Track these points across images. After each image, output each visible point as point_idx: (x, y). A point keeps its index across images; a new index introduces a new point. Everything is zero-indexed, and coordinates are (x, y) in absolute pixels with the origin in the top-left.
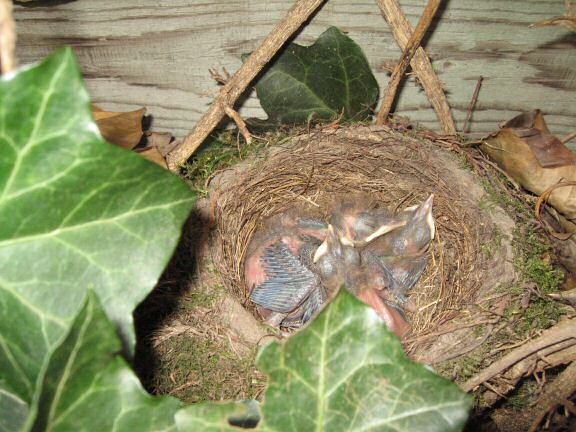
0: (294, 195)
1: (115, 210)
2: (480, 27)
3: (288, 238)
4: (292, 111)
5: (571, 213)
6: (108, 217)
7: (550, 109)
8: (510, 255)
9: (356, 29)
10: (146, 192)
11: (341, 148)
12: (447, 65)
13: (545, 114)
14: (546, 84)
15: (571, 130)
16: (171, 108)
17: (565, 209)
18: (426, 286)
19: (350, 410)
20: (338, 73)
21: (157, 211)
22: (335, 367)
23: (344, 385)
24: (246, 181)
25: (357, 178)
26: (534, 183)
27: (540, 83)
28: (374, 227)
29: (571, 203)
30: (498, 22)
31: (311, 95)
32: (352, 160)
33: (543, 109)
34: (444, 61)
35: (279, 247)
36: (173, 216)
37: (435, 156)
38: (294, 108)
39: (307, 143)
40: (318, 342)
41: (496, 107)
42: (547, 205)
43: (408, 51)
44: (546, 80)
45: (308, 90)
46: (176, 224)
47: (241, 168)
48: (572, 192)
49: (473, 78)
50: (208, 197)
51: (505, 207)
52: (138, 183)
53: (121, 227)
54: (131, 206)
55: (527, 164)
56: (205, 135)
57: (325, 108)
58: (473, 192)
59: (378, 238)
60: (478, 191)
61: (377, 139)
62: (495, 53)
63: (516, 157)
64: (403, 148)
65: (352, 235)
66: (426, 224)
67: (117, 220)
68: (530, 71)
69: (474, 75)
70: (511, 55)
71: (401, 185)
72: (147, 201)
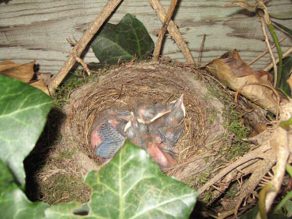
0: (114, 99)
1: (10, 110)
2: (201, 10)
3: (111, 120)
4: (112, 58)
5: (253, 98)
6: (6, 113)
7: (241, 48)
8: (221, 121)
9: (140, 14)
10: (26, 100)
11: (136, 74)
12: (188, 29)
13: (240, 51)
14: (238, 36)
15: (253, 58)
16: (51, 60)
17: (250, 97)
18: (184, 141)
19: (136, 203)
20: (133, 37)
21: (33, 109)
22: (126, 181)
23: (133, 190)
24: (88, 94)
25: (145, 89)
26: (233, 85)
27: (235, 36)
28: (154, 114)
29: (253, 94)
30: (210, 6)
31: (121, 49)
32: (142, 79)
33: (238, 49)
34: (186, 27)
35: (107, 125)
36: (41, 111)
37: (182, 75)
38: (113, 56)
39: (118, 73)
40: (117, 169)
41: (215, 49)
42: (241, 96)
43: (165, 23)
44: (238, 34)
45: (119, 47)
46: (43, 115)
47: (85, 87)
48: (252, 88)
49: (201, 36)
50: (69, 103)
51: (218, 97)
52: (20, 95)
53: (14, 118)
54: (18, 107)
55: (229, 76)
56: (67, 72)
57: (128, 55)
58: (202, 92)
59: (157, 119)
60: (204, 90)
61: (153, 68)
62: (211, 22)
63: (223, 72)
64: (166, 72)
65: (144, 119)
66: (181, 109)
67: (11, 115)
68: (229, 30)
69: (202, 33)
70: (218, 22)
71: (167, 91)
72: (27, 104)
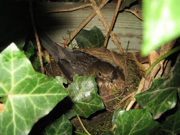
2: (126, 29)
12: (120, 38)
20: (96, 37)
30: (131, 28)
41: (133, 50)
43: (109, 33)
45: (89, 42)
49: (127, 42)
62: (131, 36)
69: (126, 41)
